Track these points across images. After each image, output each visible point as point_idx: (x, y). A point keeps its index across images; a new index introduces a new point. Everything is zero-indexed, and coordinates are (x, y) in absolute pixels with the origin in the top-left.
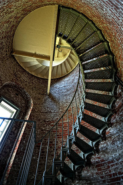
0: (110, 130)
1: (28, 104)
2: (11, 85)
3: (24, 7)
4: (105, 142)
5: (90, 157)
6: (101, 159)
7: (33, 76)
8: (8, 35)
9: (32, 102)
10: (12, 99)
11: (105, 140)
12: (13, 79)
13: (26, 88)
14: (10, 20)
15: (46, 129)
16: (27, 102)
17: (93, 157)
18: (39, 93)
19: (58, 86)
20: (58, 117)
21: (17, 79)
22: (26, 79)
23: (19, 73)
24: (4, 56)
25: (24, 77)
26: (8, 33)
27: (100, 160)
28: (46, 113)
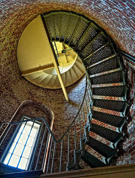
0: (132, 108)
1: (50, 117)
2: (29, 103)
3: (12, 32)
4: (132, 123)
5: (121, 145)
6: (132, 142)
7: (48, 89)
8: (11, 60)
9: (53, 113)
10: (34, 116)
11: (131, 121)
12: (29, 98)
13: (44, 102)
14: (7, 47)
15: (72, 134)
16: (49, 115)
17: (124, 144)
18: (59, 103)
19: (77, 90)
20: (82, 119)
21: (33, 97)
22: (41, 94)
23: (33, 90)
24: (14, 79)
25: (39, 93)
26: (10, 59)
27: (132, 144)
28: (69, 119)
